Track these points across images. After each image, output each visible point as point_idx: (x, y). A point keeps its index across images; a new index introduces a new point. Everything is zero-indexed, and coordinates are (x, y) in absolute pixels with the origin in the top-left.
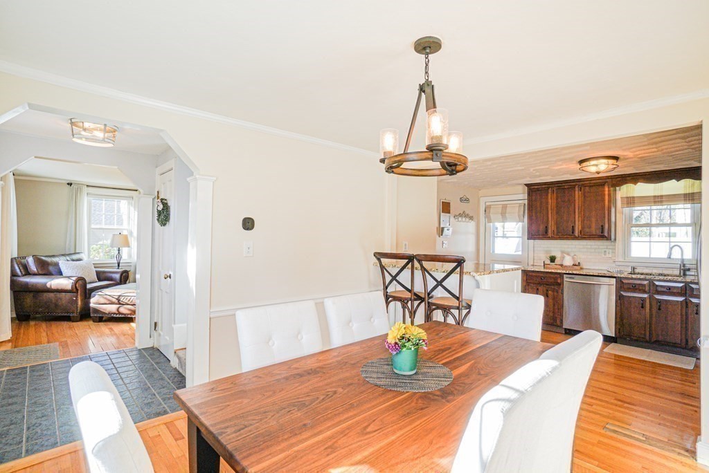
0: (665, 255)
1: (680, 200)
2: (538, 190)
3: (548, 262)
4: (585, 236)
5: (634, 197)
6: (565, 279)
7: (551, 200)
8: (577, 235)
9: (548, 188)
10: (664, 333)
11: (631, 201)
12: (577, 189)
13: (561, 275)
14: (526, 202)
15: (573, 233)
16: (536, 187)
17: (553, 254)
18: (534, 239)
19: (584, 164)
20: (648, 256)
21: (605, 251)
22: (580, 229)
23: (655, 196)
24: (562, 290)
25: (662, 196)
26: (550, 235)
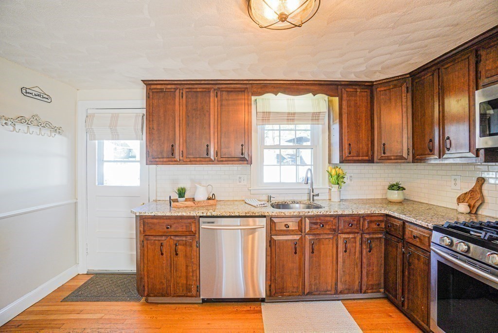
2: (161, 91)
3: (175, 196)
4: (223, 159)
5: (269, 113)
6: (202, 226)
7: (179, 106)
8: (212, 158)
9: (176, 89)
10: (317, 281)
11: (267, 117)
12: (212, 94)
13: (196, 220)
14: (144, 111)
15: (207, 154)
16: (159, 87)
17: (181, 186)
18: (157, 163)
20: (279, 181)
21: (240, 178)
22: (216, 149)
23: (289, 113)
24: (198, 242)
25: (294, 114)
26: (177, 158)
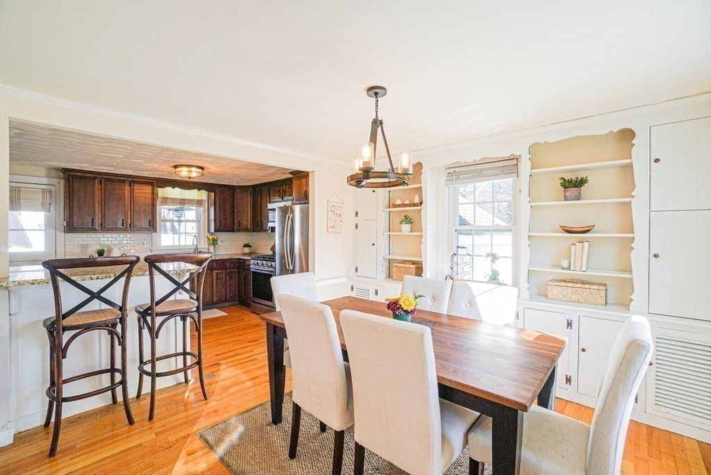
0: (191, 244)
1: (194, 204)
2: (80, 177)
4: (135, 229)
5: (167, 198)
9: (95, 178)
11: (165, 200)
12: (126, 184)
15: (123, 226)
17: (101, 248)
19: (178, 169)
20: (172, 244)
22: (130, 222)
26: (97, 228)
